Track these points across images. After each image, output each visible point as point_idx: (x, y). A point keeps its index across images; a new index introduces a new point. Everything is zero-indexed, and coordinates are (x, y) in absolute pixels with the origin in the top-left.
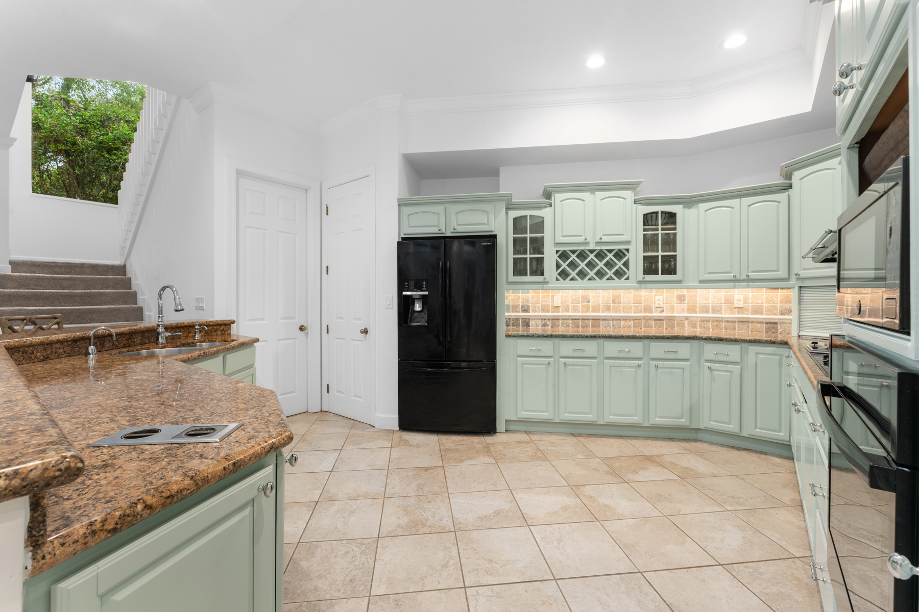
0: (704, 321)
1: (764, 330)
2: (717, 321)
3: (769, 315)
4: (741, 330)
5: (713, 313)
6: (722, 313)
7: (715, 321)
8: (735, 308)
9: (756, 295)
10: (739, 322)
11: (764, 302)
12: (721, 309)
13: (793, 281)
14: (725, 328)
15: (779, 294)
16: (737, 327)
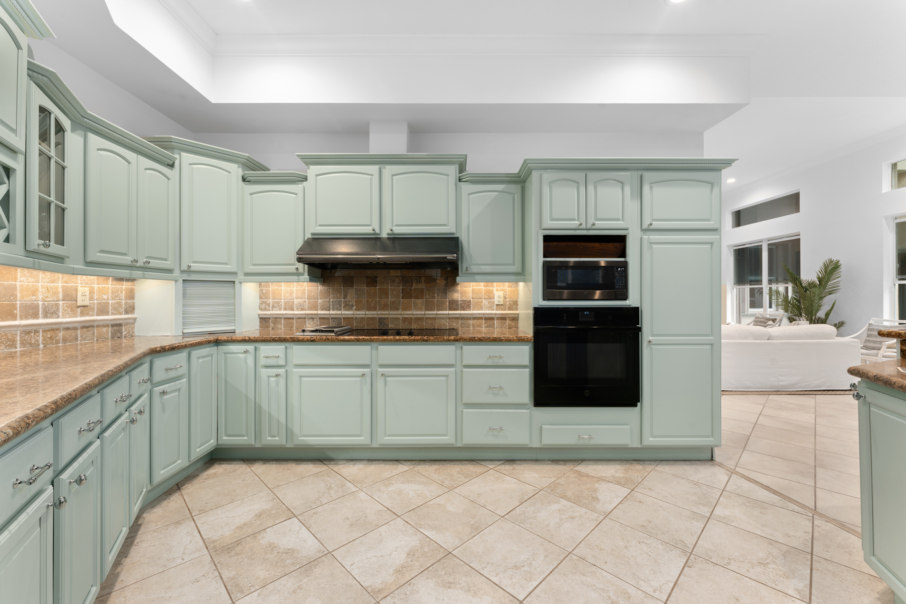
0: (29, 333)
1: (110, 335)
2: (53, 330)
3: (115, 314)
4: (84, 339)
5: (46, 317)
6: (58, 317)
7: (49, 330)
8: (78, 307)
9: (102, 287)
10: (83, 327)
11: (110, 298)
12: (58, 310)
13: (177, 273)
14: (63, 339)
15: (124, 287)
16: (79, 336)
